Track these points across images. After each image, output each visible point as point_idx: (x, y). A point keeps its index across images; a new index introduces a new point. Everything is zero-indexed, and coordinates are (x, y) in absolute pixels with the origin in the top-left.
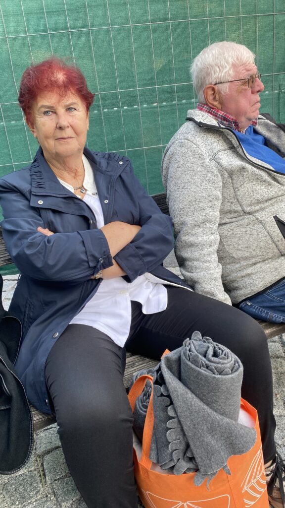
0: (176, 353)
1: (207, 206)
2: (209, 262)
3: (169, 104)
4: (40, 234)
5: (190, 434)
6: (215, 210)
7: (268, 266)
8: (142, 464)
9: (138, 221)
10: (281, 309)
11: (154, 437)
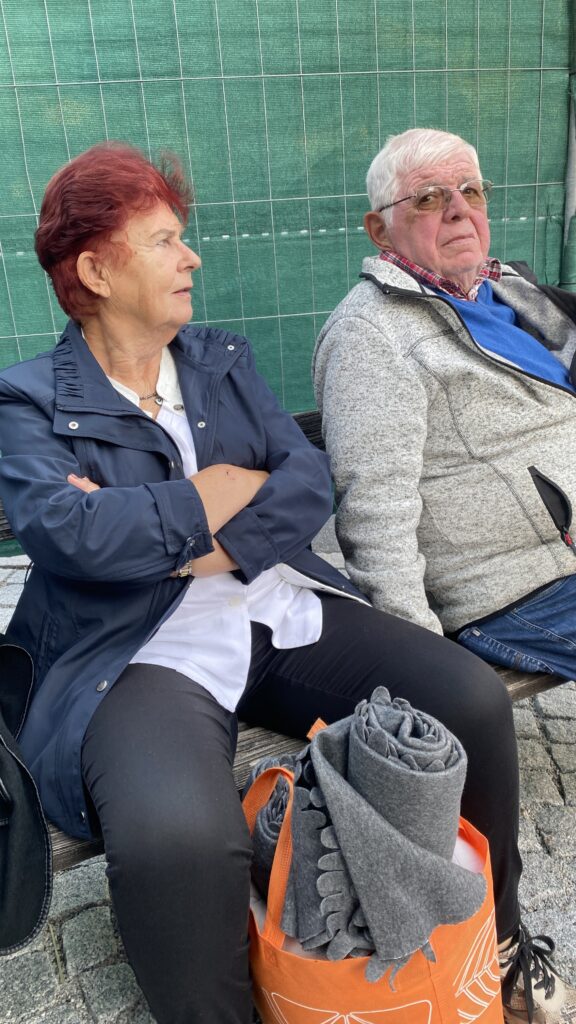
0: (340, 728)
1: (398, 445)
2: (399, 550)
3: (331, 233)
4: (73, 490)
5: (362, 883)
6: (413, 452)
7: (516, 561)
8: (266, 938)
9: (264, 463)
10: (539, 645)
11: (291, 888)
